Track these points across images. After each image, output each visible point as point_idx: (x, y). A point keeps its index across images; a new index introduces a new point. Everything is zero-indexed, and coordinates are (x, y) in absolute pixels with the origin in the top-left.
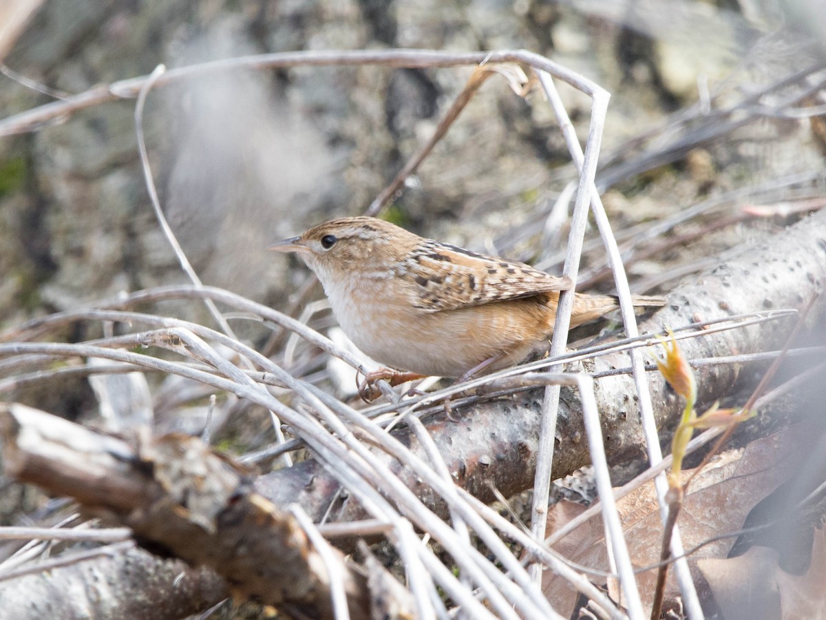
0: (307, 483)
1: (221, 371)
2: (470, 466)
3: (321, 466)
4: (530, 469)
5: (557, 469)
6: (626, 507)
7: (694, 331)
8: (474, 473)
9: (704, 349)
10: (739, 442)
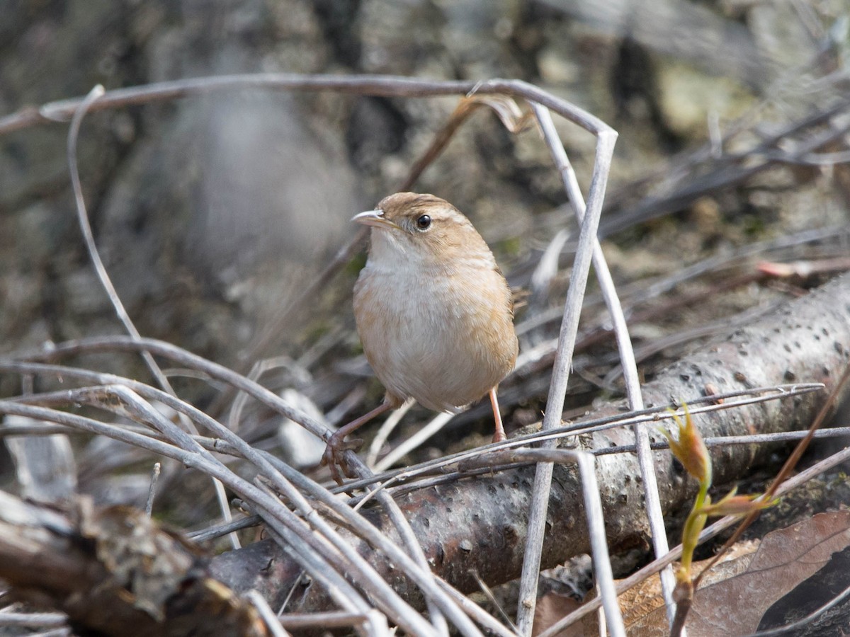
0: (264, 566)
1: (167, 436)
2: (449, 551)
3: (281, 548)
4: (516, 557)
5: (547, 558)
6: (623, 603)
7: (706, 405)
8: (453, 559)
9: (716, 426)
10: (752, 531)
